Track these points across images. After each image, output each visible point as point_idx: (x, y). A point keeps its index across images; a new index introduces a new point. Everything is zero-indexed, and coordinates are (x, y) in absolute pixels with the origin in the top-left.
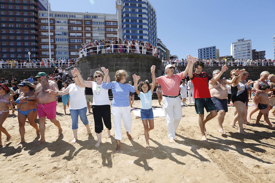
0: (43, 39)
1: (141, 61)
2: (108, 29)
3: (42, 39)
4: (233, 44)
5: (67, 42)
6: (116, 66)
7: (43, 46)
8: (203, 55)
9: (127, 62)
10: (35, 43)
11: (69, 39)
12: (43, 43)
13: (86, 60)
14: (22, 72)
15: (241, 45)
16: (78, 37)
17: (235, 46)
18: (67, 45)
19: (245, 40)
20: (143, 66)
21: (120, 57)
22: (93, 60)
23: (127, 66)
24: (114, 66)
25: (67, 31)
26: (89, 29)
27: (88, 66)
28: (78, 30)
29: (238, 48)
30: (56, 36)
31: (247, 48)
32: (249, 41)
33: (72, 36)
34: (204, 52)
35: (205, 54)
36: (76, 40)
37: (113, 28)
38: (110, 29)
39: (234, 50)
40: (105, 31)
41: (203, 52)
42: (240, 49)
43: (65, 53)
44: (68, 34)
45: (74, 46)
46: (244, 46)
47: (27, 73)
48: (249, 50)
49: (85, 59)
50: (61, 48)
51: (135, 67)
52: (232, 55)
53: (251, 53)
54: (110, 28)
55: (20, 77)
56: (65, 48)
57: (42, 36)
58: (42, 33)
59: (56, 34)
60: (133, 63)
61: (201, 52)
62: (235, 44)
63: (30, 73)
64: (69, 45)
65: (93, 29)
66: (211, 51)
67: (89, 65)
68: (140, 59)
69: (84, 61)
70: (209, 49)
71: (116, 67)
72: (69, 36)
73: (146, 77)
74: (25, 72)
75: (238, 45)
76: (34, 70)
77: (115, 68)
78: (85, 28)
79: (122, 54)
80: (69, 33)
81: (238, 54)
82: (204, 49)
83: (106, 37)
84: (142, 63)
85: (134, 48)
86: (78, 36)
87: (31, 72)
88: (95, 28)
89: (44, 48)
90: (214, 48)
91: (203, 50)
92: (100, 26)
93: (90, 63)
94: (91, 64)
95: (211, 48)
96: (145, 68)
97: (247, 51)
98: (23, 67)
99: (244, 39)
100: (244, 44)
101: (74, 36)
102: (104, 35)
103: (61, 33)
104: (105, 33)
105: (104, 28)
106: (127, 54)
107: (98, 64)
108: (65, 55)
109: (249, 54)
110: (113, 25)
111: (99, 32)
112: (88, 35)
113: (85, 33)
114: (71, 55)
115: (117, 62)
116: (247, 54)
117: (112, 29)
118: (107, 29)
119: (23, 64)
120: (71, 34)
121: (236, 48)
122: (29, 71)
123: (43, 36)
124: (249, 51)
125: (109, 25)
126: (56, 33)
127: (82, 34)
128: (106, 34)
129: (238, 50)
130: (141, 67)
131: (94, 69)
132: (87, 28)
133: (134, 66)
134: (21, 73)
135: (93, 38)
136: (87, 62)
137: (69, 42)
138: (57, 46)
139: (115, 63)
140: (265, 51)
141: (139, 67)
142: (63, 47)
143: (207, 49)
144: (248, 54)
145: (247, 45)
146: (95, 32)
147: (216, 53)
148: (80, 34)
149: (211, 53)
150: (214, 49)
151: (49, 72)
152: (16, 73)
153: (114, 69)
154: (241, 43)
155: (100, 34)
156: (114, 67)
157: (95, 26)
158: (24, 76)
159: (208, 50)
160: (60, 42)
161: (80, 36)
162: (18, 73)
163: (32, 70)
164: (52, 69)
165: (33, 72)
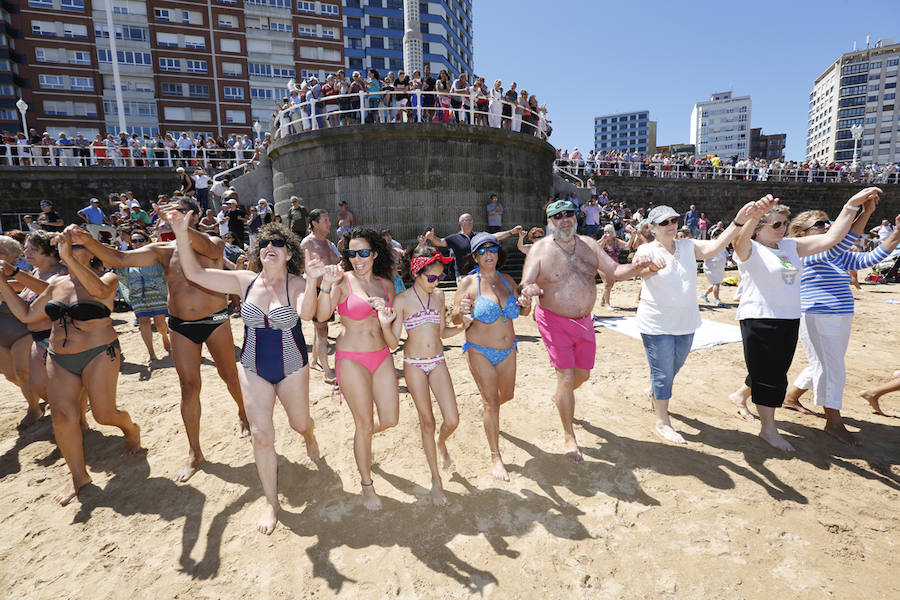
0: (43, 49)
1: (510, 154)
2: (305, 27)
3: (38, 49)
4: (698, 106)
5: (147, 69)
6: (430, 170)
7: (45, 76)
8: (609, 137)
9: (468, 156)
10: (8, 63)
11: (156, 55)
12: (44, 63)
13: (316, 144)
14: (18, 183)
15: (722, 111)
16: (191, 52)
17: (705, 114)
18: (148, 81)
19: (733, 96)
20: (515, 172)
21: (445, 140)
22: (344, 145)
23: (466, 171)
24: (426, 171)
25: (144, 23)
26: (232, 21)
27: (323, 168)
28: (187, 24)
29: (711, 122)
30: (97, 40)
31: (737, 123)
32: (744, 102)
33: (164, 46)
34: (614, 128)
35: (614, 136)
36: (183, 62)
37: (325, 24)
38: (311, 27)
39: (700, 127)
40: (296, 34)
41: (609, 129)
42: (718, 124)
43: (141, 110)
44: (148, 37)
45: (177, 84)
46: (730, 116)
47: (41, 186)
48: (742, 128)
49: (310, 141)
51: (492, 176)
52: (693, 141)
53: (747, 141)
54: (314, 23)
55: (11, 202)
56: (142, 90)
57: (38, 35)
58: (35, 23)
59: (98, 32)
60: (487, 161)
61: (604, 129)
62: (706, 108)
63: (53, 187)
64: (157, 80)
65: (249, 23)
66: (633, 126)
67: (328, 162)
68: (508, 149)
69: (308, 146)
70: (629, 119)
71: (434, 173)
72: (154, 42)
73: (524, 210)
74: (32, 181)
75: (713, 113)
76: (70, 177)
77: (430, 177)
78: (215, 19)
79: (454, 130)
80: (153, 31)
81: (711, 139)
82: (614, 120)
83: (297, 56)
84: (513, 164)
85: (484, 108)
86: (190, 48)
87: (55, 182)
88: (256, 18)
89: (52, 86)
90: (644, 115)
91: (609, 121)
92: (273, 15)
93: (333, 158)
94: (337, 161)
95: (633, 117)
96: (520, 179)
97: (737, 133)
98: (16, 161)
99: (730, 93)
100: (732, 111)
101: (174, 47)
102: (289, 51)
103: (119, 30)
104: (292, 40)
105: (289, 23)
106: (468, 131)
107: (366, 160)
109: (742, 141)
110: (323, 15)
111: (269, 38)
112: (230, 46)
113: (218, 37)
115: (436, 157)
116: (735, 142)
117: (319, 27)
118: (300, 26)
119: (14, 151)
120: (163, 38)
121: (707, 121)
122: (47, 177)
123: (41, 37)
124: (742, 132)
125: (309, 14)
126: (97, 28)
127: (208, 41)
128: (296, 46)
129: (711, 126)
130: (509, 177)
131: (349, 179)
132: (224, 19)
133: (489, 172)
134: (13, 185)
135: (249, 59)
136: (320, 151)
137: (156, 69)
138: (108, 82)
139: (430, 157)
140: (785, 136)
141: (504, 177)
142: (132, 87)
143: (623, 118)
144: (740, 142)
145: (737, 114)
146: (255, 34)
147: (648, 133)
148: (199, 41)
149: (634, 133)
150: (644, 120)
151: (128, 183)
153: (426, 180)
154: (721, 105)
155: (275, 43)
156: (426, 173)
157: (256, 13)
158: (29, 199)
159: (624, 123)
161: (199, 49)
163: (58, 176)
164: (142, 173)
165: (63, 182)
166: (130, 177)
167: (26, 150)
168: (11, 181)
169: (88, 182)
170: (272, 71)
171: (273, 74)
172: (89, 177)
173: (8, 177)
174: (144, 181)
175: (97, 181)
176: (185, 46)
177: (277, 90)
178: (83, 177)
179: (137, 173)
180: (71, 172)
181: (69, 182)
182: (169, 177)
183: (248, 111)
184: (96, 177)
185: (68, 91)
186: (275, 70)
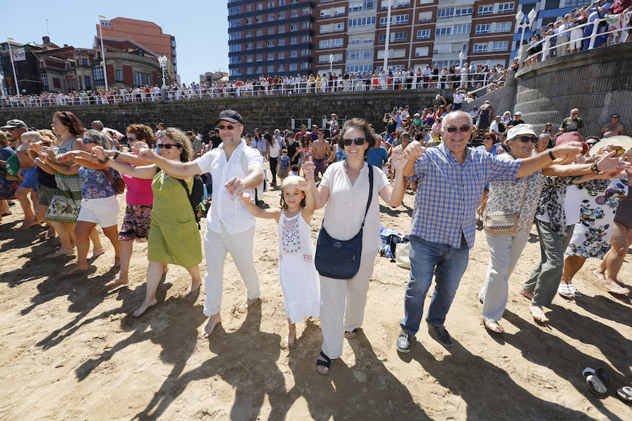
0: (324, 26)
3: (321, 26)
5: (372, 27)
7: (322, 41)
10: (309, 38)
11: (379, 17)
12: (323, 34)
13: (591, 62)
14: (336, 101)
16: (400, 10)
18: (371, 35)
30: (349, 14)
36: (394, 18)
43: (365, 55)
47: (345, 103)
49: (585, 59)
50: (358, 42)
56: (366, 41)
57: (322, 18)
58: (322, 11)
59: (350, 9)
64: (377, 33)
67: (602, 78)
74: (342, 100)
76: (359, 97)
80: (379, 1)
87: (352, 101)
89: (324, 46)
93: (610, 73)
94: (615, 76)
98: (336, 89)
103: (361, 5)
108: (365, 61)
114: (379, 58)
122: (349, 98)
123: (324, 19)
126: (350, 7)
131: (627, 93)
134: (334, 103)
135: (439, 6)
137: (378, 26)
138: (350, 40)
142: (362, 40)
151: (389, 100)
152: (325, 103)
158: (339, 111)
160: (358, 29)
162: (328, 102)
163: (355, 97)
164: (398, 94)
165: (356, 100)
166: (391, 96)
167: (341, 83)
168: (333, 101)
169: (369, 100)
170: (455, 12)
171: (455, 14)
172: (369, 97)
173: (331, 98)
174: (398, 99)
175: (373, 99)
176: (396, 7)
177: (455, 26)
178: (366, 97)
179: (395, 94)
180: (359, 95)
181: (359, 100)
182: (414, 95)
183: (431, 46)
184: (373, 97)
185: (331, 48)
186: (457, 11)
